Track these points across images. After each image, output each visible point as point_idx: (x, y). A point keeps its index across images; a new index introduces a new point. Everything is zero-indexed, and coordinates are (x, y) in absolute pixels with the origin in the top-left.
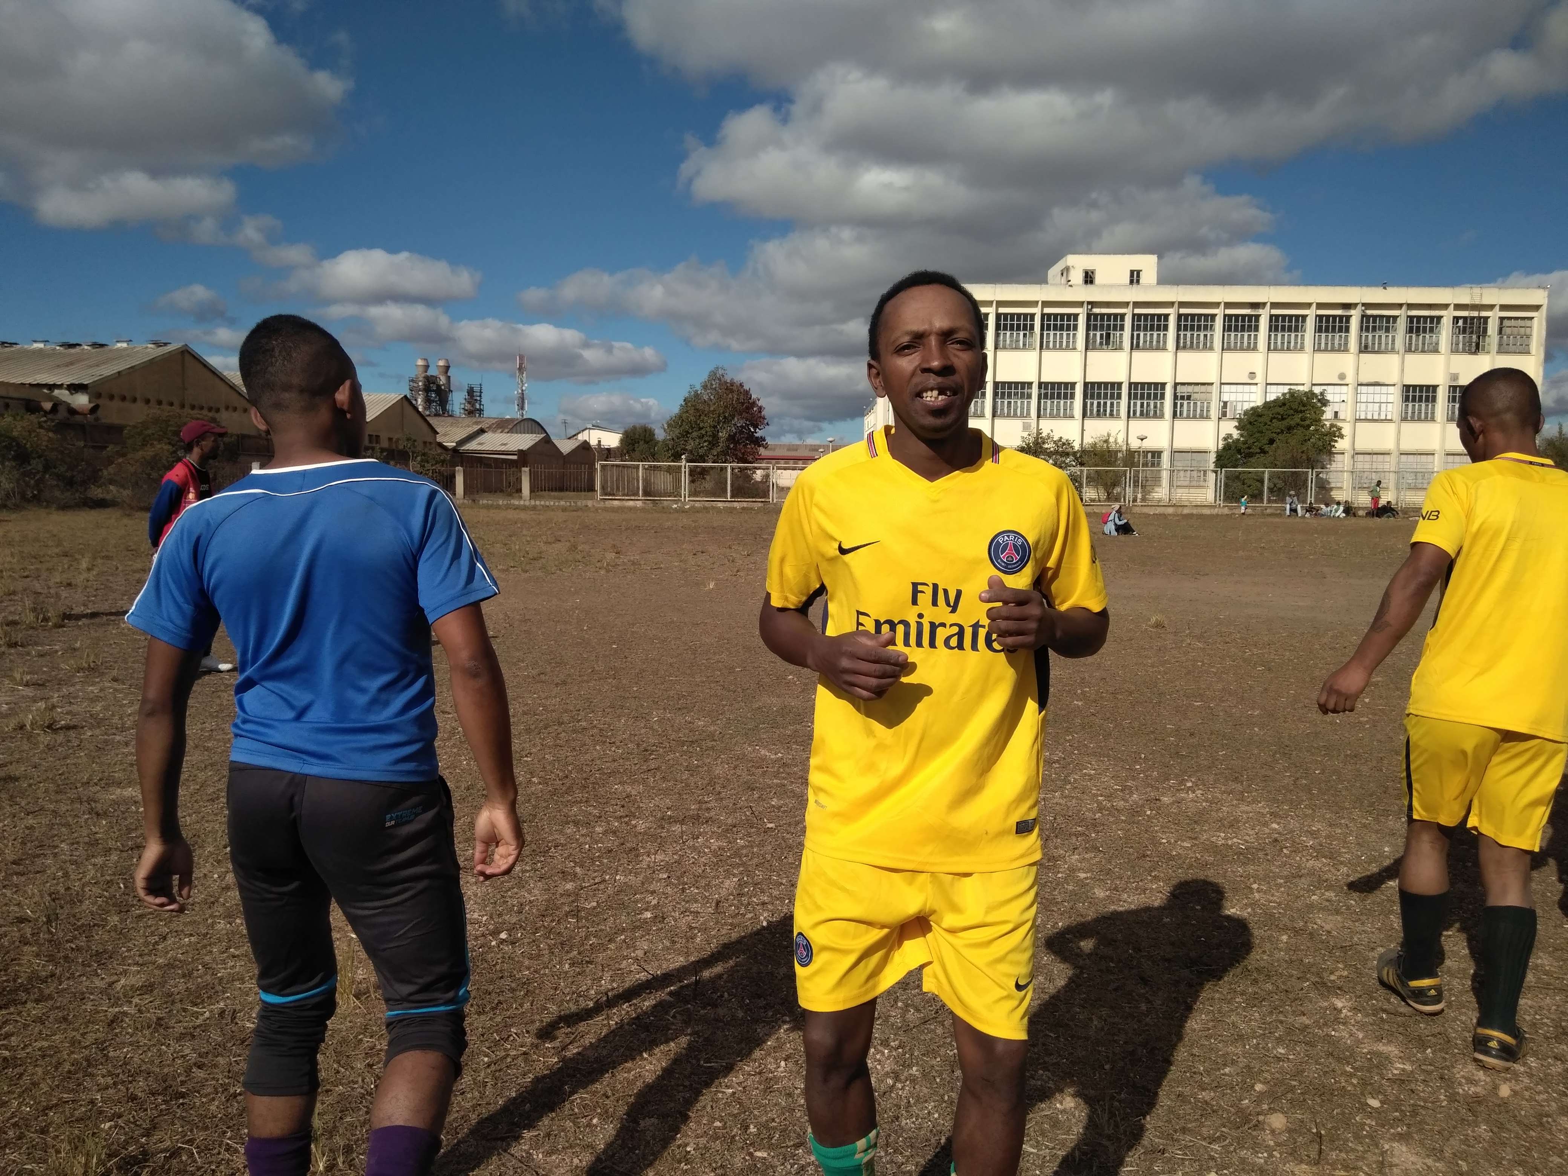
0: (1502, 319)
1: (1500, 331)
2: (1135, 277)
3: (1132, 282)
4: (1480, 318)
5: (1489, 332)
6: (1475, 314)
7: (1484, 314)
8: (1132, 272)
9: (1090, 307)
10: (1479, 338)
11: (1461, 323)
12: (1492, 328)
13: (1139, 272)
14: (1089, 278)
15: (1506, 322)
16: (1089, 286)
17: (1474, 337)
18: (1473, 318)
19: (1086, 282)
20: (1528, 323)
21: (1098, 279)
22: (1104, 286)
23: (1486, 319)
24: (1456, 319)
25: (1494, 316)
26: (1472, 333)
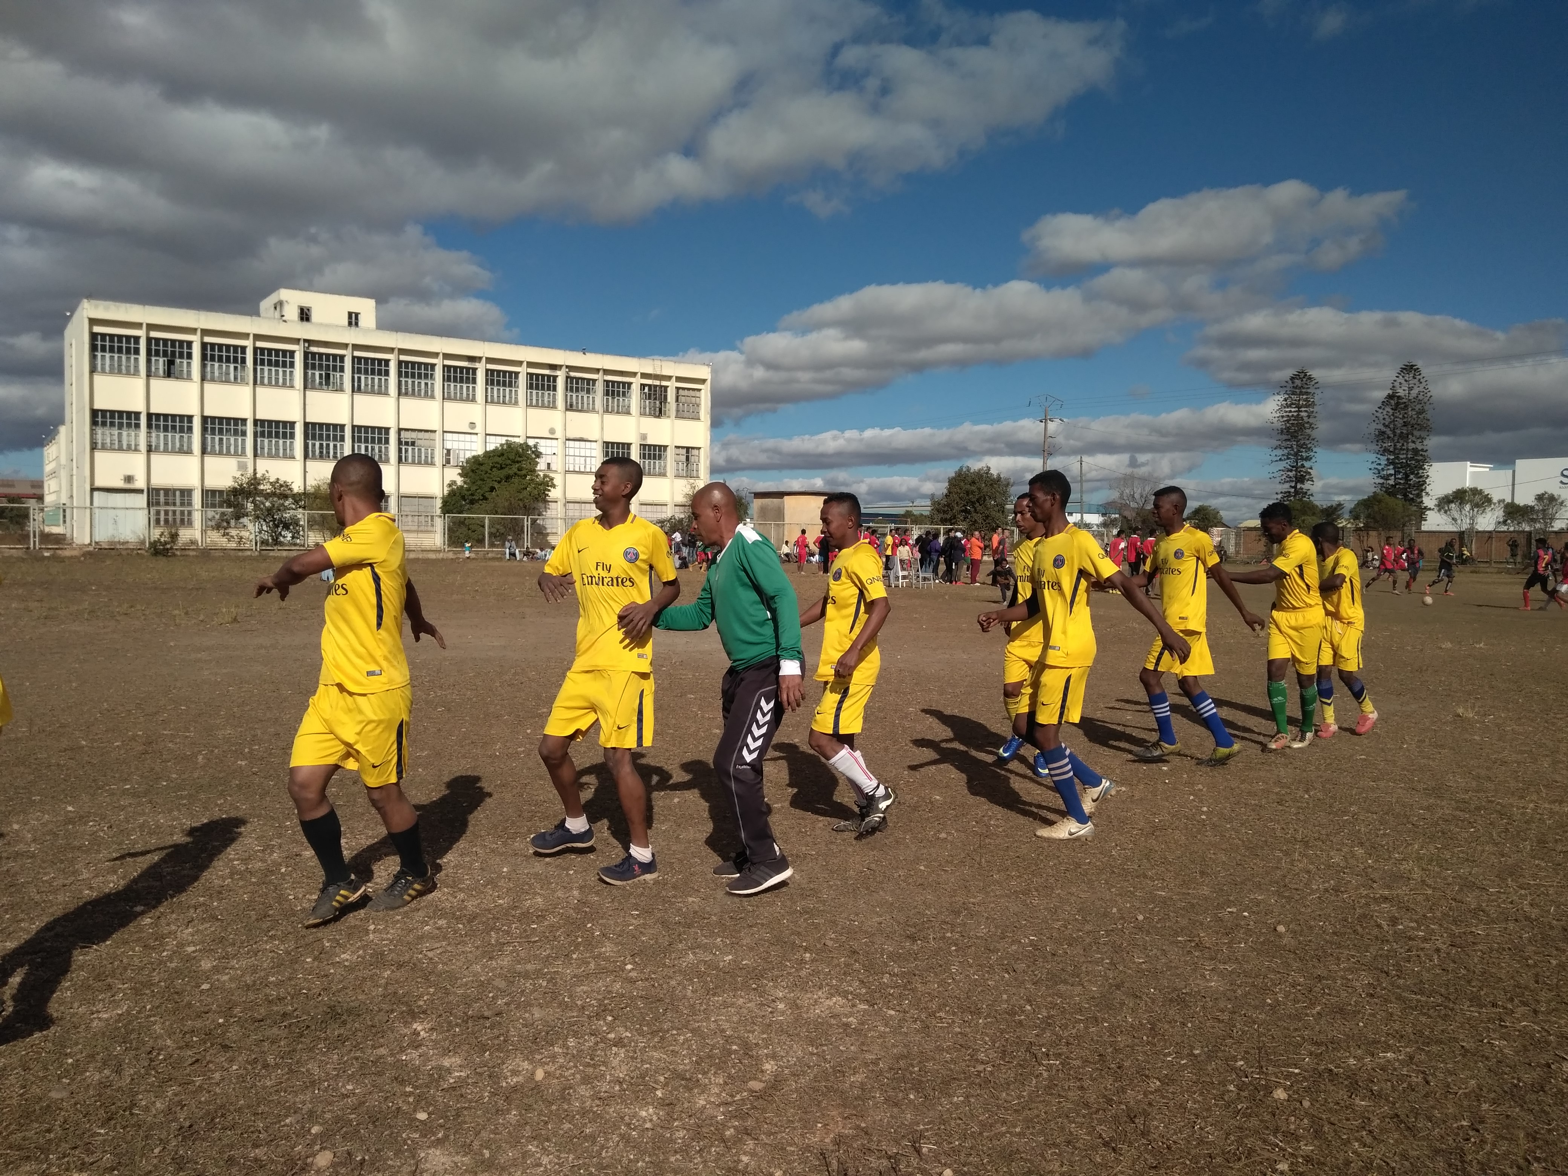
0: (678, 389)
1: (677, 400)
2: (353, 319)
3: (350, 324)
4: (661, 386)
5: (669, 400)
6: (657, 383)
7: (664, 383)
8: (350, 314)
9: (306, 345)
10: (661, 403)
11: (647, 389)
12: (671, 395)
13: (357, 315)
14: (305, 315)
15: (681, 392)
16: (305, 323)
17: (658, 402)
18: (656, 386)
19: (302, 319)
20: (697, 394)
21: (314, 317)
22: (321, 325)
23: (666, 387)
24: (643, 386)
25: (672, 385)
26: (655, 399)
